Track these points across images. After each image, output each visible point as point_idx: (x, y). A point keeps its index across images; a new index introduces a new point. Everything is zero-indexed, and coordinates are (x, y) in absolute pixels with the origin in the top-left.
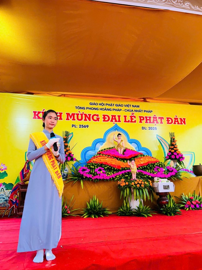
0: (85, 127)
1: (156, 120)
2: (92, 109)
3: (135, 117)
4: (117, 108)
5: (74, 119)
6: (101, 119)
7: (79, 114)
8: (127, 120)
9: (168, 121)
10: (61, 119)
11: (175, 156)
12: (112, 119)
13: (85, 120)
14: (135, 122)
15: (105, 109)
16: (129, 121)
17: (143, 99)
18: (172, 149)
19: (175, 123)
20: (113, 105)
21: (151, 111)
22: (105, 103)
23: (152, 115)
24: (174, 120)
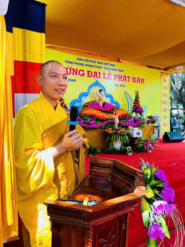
0: (73, 80)
1: (126, 79)
2: (79, 64)
3: (111, 76)
4: (98, 65)
6: (86, 75)
7: (68, 68)
8: (105, 77)
9: (133, 80)
11: (139, 109)
12: (94, 75)
13: (73, 74)
14: (111, 79)
15: (89, 66)
16: (106, 79)
17: (117, 59)
18: (137, 104)
19: (137, 82)
20: (95, 62)
21: (123, 71)
22: (89, 59)
23: (123, 74)
24: (137, 79)
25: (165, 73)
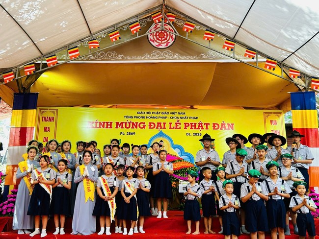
0: (132, 134)
1: (202, 126)
2: (139, 117)
3: (180, 124)
4: (163, 116)
5: (122, 128)
6: (147, 127)
7: (127, 123)
8: (172, 127)
9: (214, 126)
10: (111, 127)
12: (158, 126)
13: (133, 128)
14: (180, 128)
15: (152, 117)
16: (174, 128)
17: (189, 106)
19: (221, 129)
20: (159, 113)
21: (197, 118)
22: (151, 111)
23: (197, 121)
24: (220, 126)
25: (274, 113)
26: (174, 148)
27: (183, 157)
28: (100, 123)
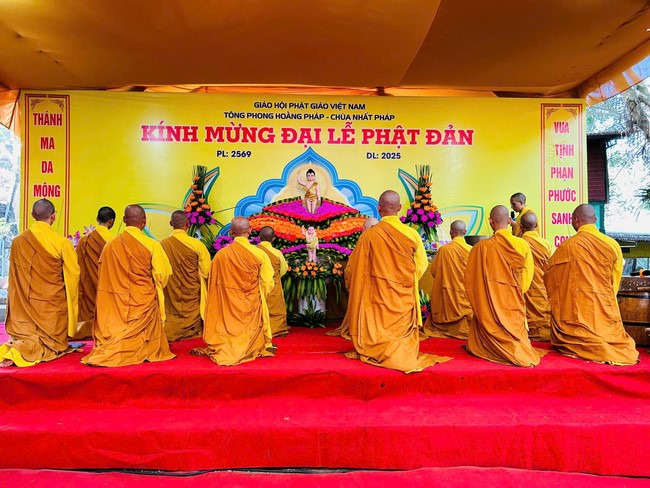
0: (243, 155)
1: (402, 138)
2: (260, 116)
3: (353, 133)
4: (313, 112)
5: (221, 140)
6: (278, 138)
7: (231, 129)
8: (335, 139)
9: (429, 137)
10: (195, 139)
11: (420, 216)
12: (302, 137)
13: (245, 140)
14: (353, 142)
15: (288, 116)
16: (338, 142)
17: (376, 90)
19: (445, 143)
20: (305, 106)
21: (392, 117)
22: (287, 101)
23: (392, 126)
24: (443, 135)
25: (565, 105)
26: (340, 187)
27: (358, 207)
28: (170, 129)
